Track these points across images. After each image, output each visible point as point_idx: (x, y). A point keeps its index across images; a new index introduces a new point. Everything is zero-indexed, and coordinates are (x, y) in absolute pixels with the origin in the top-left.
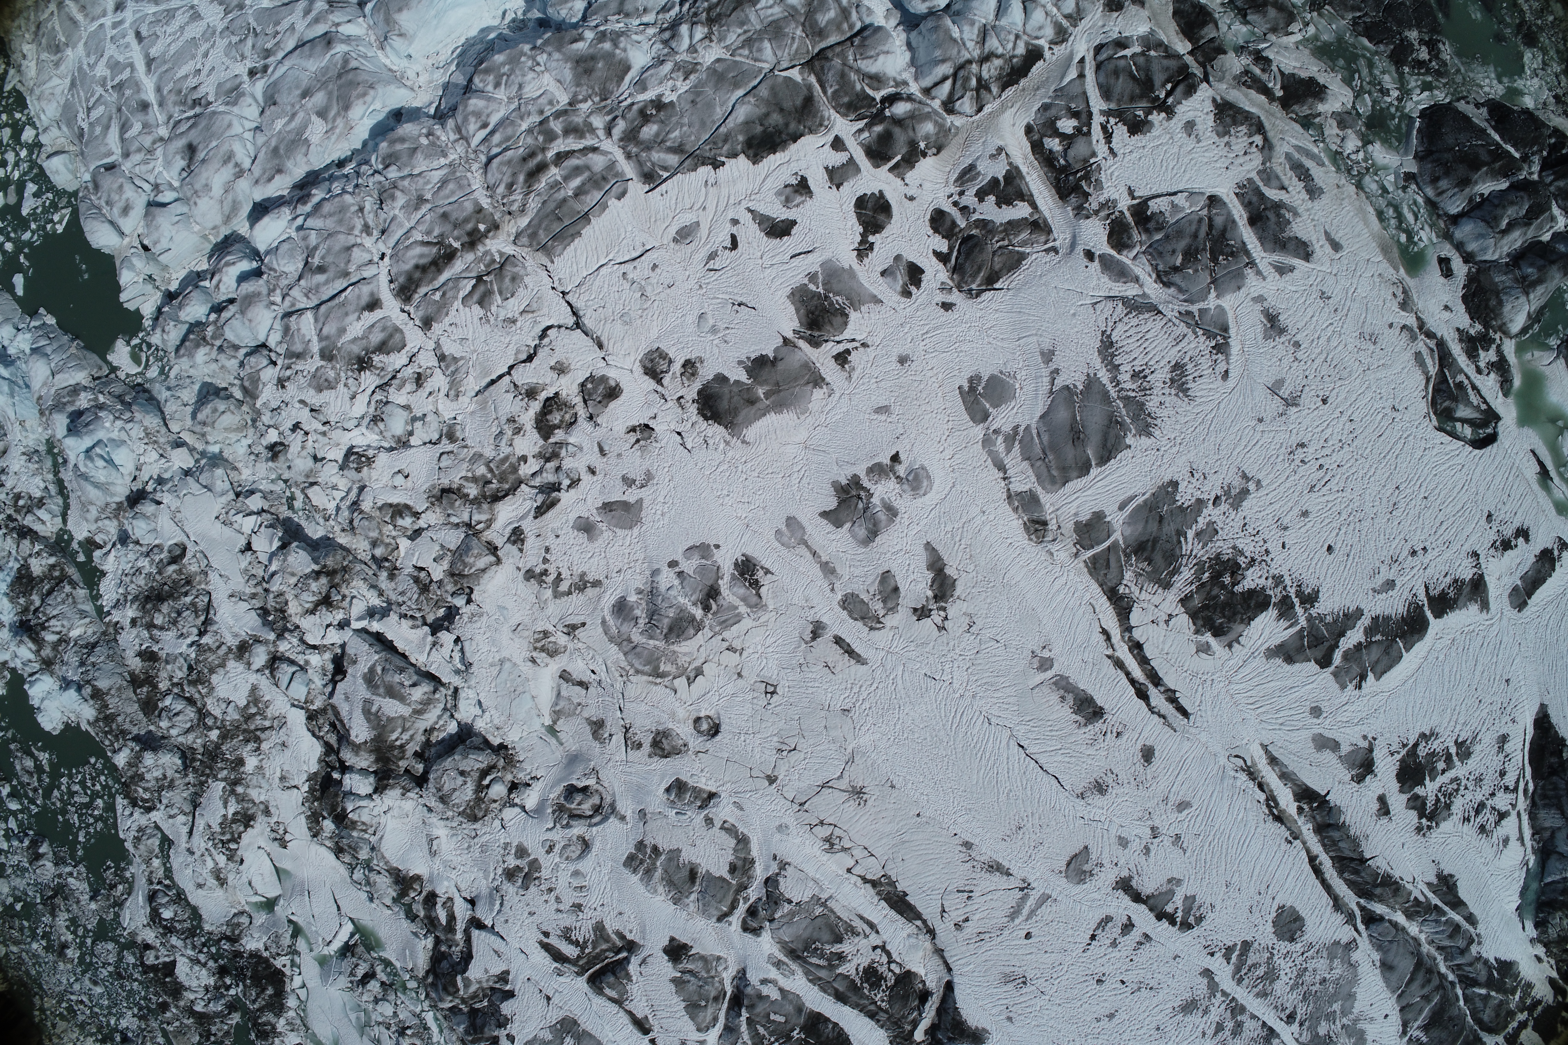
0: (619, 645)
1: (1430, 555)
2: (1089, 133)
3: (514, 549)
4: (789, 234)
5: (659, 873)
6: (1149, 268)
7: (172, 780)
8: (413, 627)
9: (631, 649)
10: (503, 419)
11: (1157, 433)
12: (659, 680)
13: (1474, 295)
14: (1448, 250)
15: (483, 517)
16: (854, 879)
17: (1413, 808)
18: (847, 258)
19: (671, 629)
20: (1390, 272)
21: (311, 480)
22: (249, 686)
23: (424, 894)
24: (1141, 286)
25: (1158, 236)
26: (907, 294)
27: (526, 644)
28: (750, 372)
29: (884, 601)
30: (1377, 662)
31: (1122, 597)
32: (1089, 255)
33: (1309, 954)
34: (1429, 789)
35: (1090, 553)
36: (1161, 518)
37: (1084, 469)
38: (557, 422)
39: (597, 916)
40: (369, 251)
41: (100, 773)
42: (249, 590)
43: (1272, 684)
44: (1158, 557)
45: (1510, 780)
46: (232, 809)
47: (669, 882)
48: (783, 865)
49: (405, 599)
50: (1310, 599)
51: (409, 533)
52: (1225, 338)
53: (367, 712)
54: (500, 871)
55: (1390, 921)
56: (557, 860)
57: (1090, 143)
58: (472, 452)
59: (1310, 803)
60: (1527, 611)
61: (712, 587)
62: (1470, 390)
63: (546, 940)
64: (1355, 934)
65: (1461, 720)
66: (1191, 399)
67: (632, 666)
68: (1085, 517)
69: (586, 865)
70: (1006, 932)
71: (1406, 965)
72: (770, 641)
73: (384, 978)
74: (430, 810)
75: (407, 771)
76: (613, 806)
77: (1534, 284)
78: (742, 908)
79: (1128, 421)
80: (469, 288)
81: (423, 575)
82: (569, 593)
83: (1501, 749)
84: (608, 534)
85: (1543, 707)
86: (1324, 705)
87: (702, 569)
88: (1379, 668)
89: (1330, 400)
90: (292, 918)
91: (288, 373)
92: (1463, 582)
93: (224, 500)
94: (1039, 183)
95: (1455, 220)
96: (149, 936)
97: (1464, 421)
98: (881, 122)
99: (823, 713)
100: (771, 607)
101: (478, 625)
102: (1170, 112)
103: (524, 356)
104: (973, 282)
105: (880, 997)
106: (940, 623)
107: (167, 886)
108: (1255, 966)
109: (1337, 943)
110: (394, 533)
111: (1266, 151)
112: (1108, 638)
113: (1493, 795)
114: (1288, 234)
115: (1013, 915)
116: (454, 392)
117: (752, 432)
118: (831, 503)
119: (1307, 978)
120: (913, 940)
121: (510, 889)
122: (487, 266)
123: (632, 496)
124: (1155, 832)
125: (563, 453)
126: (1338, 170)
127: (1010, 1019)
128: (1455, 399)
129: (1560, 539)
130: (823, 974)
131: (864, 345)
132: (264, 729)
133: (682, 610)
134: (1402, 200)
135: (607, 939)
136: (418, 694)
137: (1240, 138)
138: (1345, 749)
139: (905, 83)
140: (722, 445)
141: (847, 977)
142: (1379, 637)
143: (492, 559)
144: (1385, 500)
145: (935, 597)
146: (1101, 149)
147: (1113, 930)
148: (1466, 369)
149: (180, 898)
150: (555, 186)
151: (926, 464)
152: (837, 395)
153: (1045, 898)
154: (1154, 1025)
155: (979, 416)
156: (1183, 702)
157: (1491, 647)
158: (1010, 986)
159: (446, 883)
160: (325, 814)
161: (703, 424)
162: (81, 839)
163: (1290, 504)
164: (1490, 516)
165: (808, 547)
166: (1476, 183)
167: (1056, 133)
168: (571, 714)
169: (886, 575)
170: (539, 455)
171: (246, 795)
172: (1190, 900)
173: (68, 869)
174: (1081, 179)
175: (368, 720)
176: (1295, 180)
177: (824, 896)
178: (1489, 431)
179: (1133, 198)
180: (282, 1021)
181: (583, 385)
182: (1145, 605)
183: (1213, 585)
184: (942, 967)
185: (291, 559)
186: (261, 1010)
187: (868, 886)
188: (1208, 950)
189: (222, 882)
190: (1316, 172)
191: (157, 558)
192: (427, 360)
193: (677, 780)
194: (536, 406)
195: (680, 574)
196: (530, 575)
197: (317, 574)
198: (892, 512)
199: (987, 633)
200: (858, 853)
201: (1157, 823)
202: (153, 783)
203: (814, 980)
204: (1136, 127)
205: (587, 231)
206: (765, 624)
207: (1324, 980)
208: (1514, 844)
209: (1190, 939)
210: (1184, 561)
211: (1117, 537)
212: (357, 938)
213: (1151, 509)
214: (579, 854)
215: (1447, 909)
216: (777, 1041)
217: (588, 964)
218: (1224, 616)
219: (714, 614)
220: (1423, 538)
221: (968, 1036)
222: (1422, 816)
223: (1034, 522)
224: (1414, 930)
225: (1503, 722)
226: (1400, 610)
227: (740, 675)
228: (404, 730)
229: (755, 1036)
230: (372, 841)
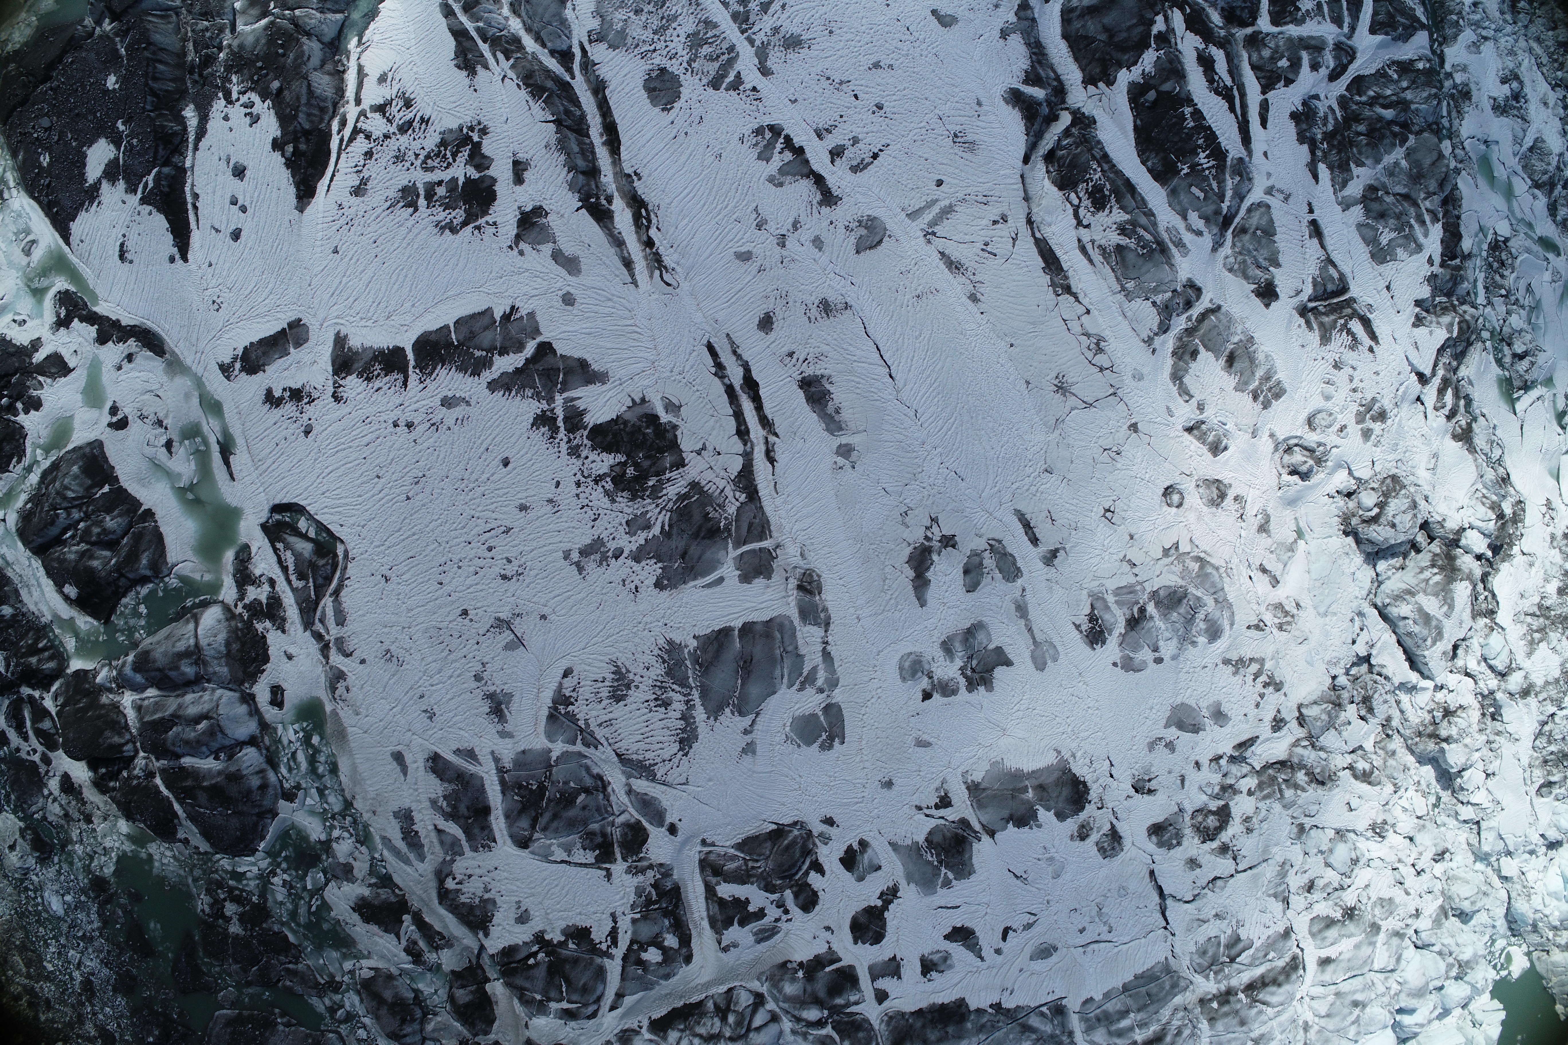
0: (1225, 600)
1: (392, 417)
2: (632, 942)
3: (1284, 714)
4: (954, 928)
5: (1260, 373)
6: (613, 798)
8: (1383, 666)
9: (1218, 593)
10: (1255, 833)
11: (661, 642)
12: (1202, 555)
13: (254, 660)
14: (270, 713)
15: (1299, 750)
16: (1085, 301)
17: (485, 157)
18: (909, 893)
19: (1180, 601)
20: (345, 714)
21: (1420, 822)
22: (1532, 658)
23: (1454, 422)
24: (628, 785)
25: (594, 827)
26: (863, 844)
28: (1034, 815)
29: (981, 564)
30: (486, 328)
31: (744, 490)
32: (673, 830)
33: (646, 48)
34: (461, 171)
35: (765, 544)
36: (683, 556)
37: (747, 629)
38: (1211, 817)
39: (1324, 351)
40: (1310, 1008)
42: (1501, 740)
43: (609, 345)
44: (697, 517)
45: (361, 145)
47: (1252, 360)
48: (1149, 341)
49: (1384, 696)
50: (544, 420)
51: (1360, 752)
52: (556, 709)
53: (1451, 607)
54: (1389, 422)
55: (544, 45)
56: (1340, 417)
57: (634, 933)
58: (1290, 812)
59: (598, 204)
60: (291, 316)
61: (1132, 629)
62: (291, 568)
63: (1372, 344)
64: (587, 47)
65: (403, 230)
66: (613, 662)
67: (1221, 577)
68: (760, 582)
69: (1317, 402)
70: (960, 195)
72: (1095, 561)
73: (1506, 350)
74: (1426, 499)
75: (1432, 539)
76: (1276, 449)
77: (186, 654)
78: (1196, 311)
79: (688, 663)
80: (1244, 955)
81: (1363, 713)
82: (1251, 660)
83: (364, 182)
84: (1204, 704)
85: (300, 208)
86: (559, 304)
87: (1136, 648)
88: (485, 321)
89: (459, 611)
90: (1559, 431)
91: (1409, 921)
92: (360, 375)
93: (1491, 824)
94: (695, 908)
95: (252, 741)
97: (305, 537)
98: (835, 1006)
99: (1070, 476)
100: (1085, 592)
101: (1334, 654)
102: (539, 938)
103: (1219, 883)
104: (796, 837)
105: (1096, 176)
106: (935, 526)
108: (711, 58)
109: (613, 46)
110: (1374, 757)
111: (445, 871)
112: (769, 453)
113: (387, 137)
114: (450, 787)
115: (948, 211)
116: (1284, 867)
117: (1050, 759)
118: (1000, 672)
119: (655, 23)
120: (1048, 219)
121: (1386, 404)
122: (1222, 970)
123: (1172, 733)
124: (782, 241)
125: (1217, 789)
126: (366, 827)
127: (979, 104)
128: (312, 565)
129: (228, 378)
130: (1143, 220)
131: (919, 808)
132: (1533, 615)
133: (1165, 616)
134: (304, 777)
135: (1322, 325)
136: (1404, 609)
137: (471, 891)
138: (547, 249)
139: (794, 1032)
140: (1079, 755)
141: (1121, 208)
142: (477, 354)
143: (1304, 711)
144: (427, 491)
145: (931, 553)
146: (624, 923)
147: (852, 156)
148: (288, 589)
150: (1142, 1025)
151: (899, 681)
152: (960, 770)
153: (913, 215)
154: (834, 38)
155: (833, 711)
156: (710, 361)
157: (345, 295)
158: (970, 138)
159: (1434, 425)
161: (1089, 778)
163: (537, 523)
164: (307, 433)
165: (1034, 638)
166: (220, 773)
167: (665, 950)
168: (1280, 545)
169: (971, 588)
170: (1236, 792)
174: (656, 902)
175: (1452, 599)
176: (422, 834)
177: (1121, 297)
178: (277, 517)
179: (608, 870)
181: (1179, 844)
182: (723, 473)
183: (648, 470)
184: (1028, 181)
185: (1461, 759)
187: (1074, 290)
188: (758, 95)
190: (395, 834)
191: (1562, 791)
192: (1298, 901)
193: (1215, 455)
194: (1225, 837)
195: (1156, 650)
196: (1278, 687)
197: (1446, 740)
198: (947, 647)
199: (892, 501)
200: (1076, 327)
201: (777, 250)
203: (1150, 214)
204: (581, 934)
205: (1129, 977)
207: (638, 12)
208: (373, 72)
209: (774, 116)
210: (670, 505)
211: (733, 553)
212: (1515, 396)
213: (692, 568)
214: (1319, 416)
215: (474, 34)
216: (1204, 170)
217: (1343, 308)
218: (644, 434)
219: (1137, 603)
220: (394, 437)
221: (1024, 101)
222: (477, 146)
223: (810, 592)
224: (515, 25)
225: (353, 210)
226: (444, 372)
227: (1132, 537)
228: (1427, 581)
229: (1221, 182)
230: (1480, 486)
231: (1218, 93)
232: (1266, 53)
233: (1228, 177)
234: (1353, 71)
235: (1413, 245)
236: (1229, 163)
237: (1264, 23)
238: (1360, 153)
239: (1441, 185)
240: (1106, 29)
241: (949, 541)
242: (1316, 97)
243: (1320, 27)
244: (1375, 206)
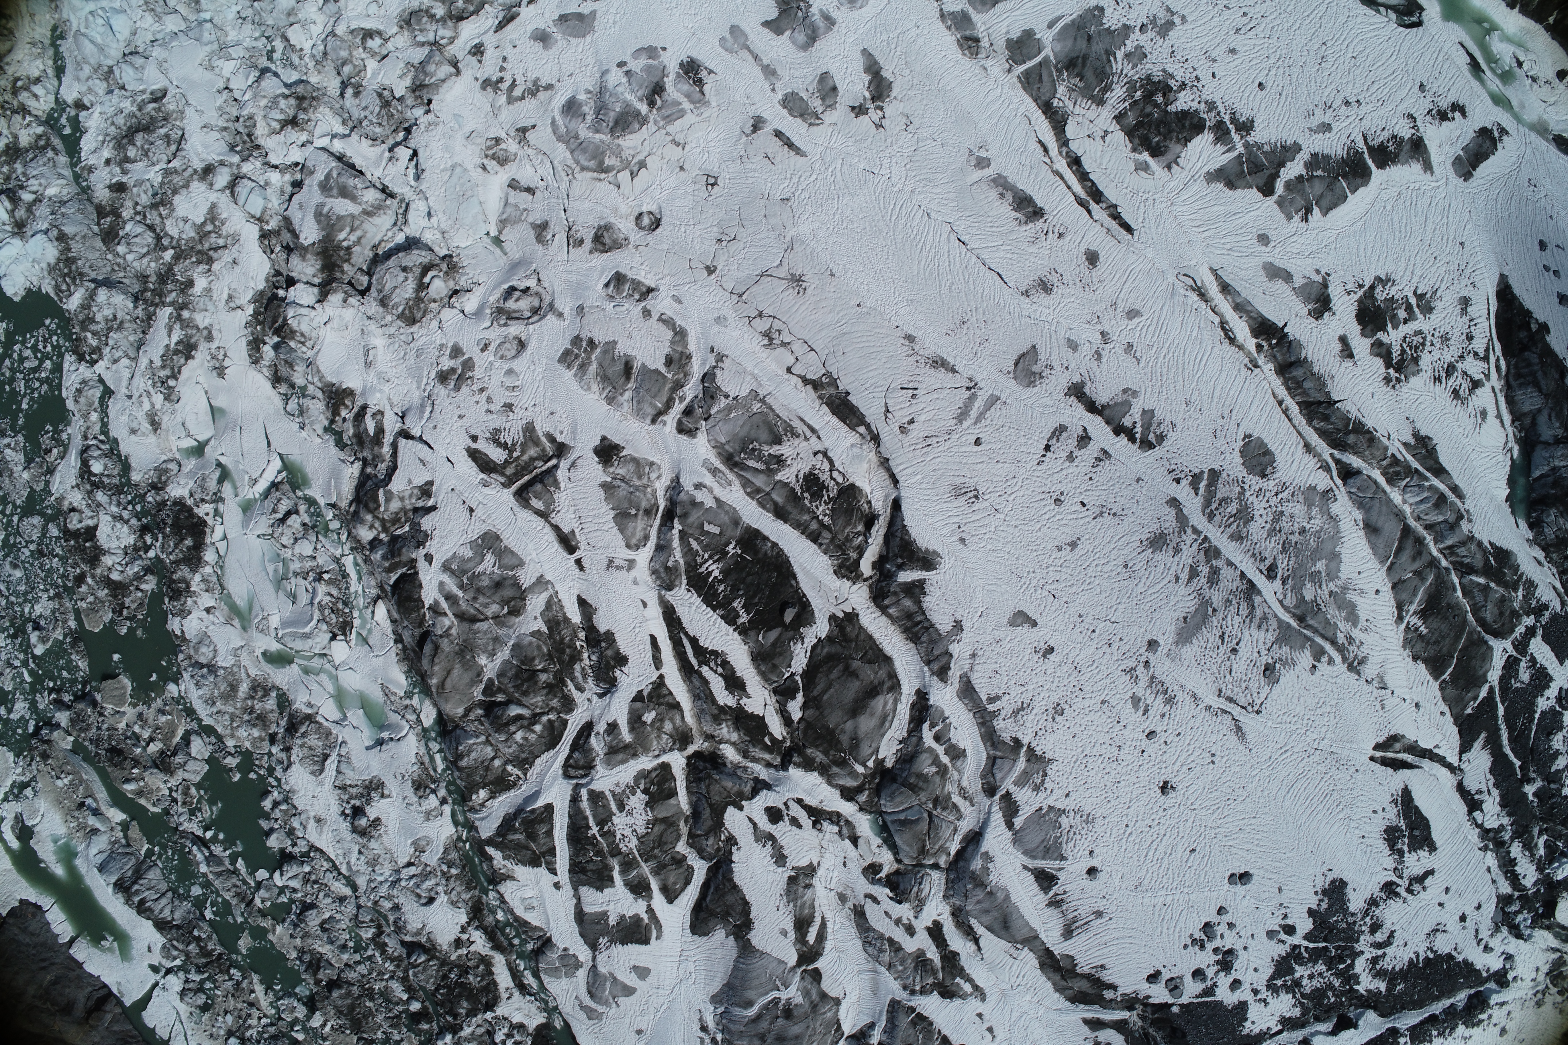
0: (567, 143)
1: (1364, 109)
3: (473, 60)
7: (122, 322)
8: (373, 146)
9: (577, 146)
12: (603, 176)
15: (448, 33)
16: (795, 380)
17: (1378, 355)
19: (616, 123)
21: (292, 19)
22: (209, 204)
23: (356, 409)
27: (478, 151)
29: (823, 99)
30: (1321, 196)
31: (1056, 112)
33: (1284, 495)
34: (1393, 337)
35: (1022, 68)
39: (528, 416)
41: (52, 333)
42: (222, 123)
43: (1215, 208)
44: (1089, 74)
45: (1479, 345)
46: (175, 338)
47: (604, 378)
48: (720, 358)
49: (367, 113)
50: (1246, 127)
51: (377, 55)
53: (318, 215)
54: (433, 375)
55: (1368, 478)
56: (492, 358)
59: (1268, 340)
60: (1474, 182)
61: (657, 84)
63: (474, 446)
64: (1331, 484)
65: (1418, 272)
67: (578, 163)
68: (1015, 34)
69: (520, 364)
70: (954, 437)
71: (1392, 530)
72: (712, 135)
73: (307, 520)
74: (369, 318)
75: (350, 283)
76: (551, 306)
78: (678, 408)
81: (386, 91)
82: (523, 98)
83: (1464, 311)
84: (562, 43)
85: (1503, 278)
86: (1270, 233)
87: (648, 69)
88: (1325, 203)
90: (223, 460)
92: (1402, 139)
93: (208, 48)
96: (76, 498)
97: (1387, 6)
99: (763, 202)
100: (714, 104)
101: (434, 133)
105: (822, 510)
106: (877, 121)
107: (102, 442)
108: (1225, 500)
109: (1312, 488)
110: (363, 54)
112: (1046, 150)
113: (1462, 357)
115: (961, 417)
118: (773, 13)
119: (1285, 523)
120: (856, 450)
121: (442, 391)
123: (586, 9)
124: (1105, 338)
127: (962, 540)
129: (1498, 125)
130: (760, 482)
132: (216, 249)
133: (628, 105)
135: (537, 443)
136: (369, 197)
138: (1298, 281)
141: (787, 484)
142: (1319, 173)
143: (453, 70)
144: (1312, 53)
145: (873, 99)
147: (1069, 443)
149: (113, 451)
153: (993, 400)
154: (1120, 561)
156: (1126, 216)
157: (1440, 208)
158: (962, 499)
159: (378, 395)
160: (267, 339)
162: (24, 406)
163: (1217, 41)
164: (1422, 86)
165: (750, 51)
168: (517, 221)
169: (824, 77)
171: (191, 320)
172: (1147, 414)
173: (6, 441)
175: (319, 222)
177: (762, 392)
178: (1416, 18)
180: (197, 577)
182: (1080, 119)
183: (1145, 104)
184: (888, 482)
185: (263, 84)
186: (177, 562)
187: (809, 387)
188: (1173, 476)
189: (155, 425)
191: (139, 99)
193: (617, 273)
195: (628, 73)
196: (487, 83)
197: (286, 97)
198: (830, 21)
199: (924, 133)
200: (798, 348)
201: (1107, 328)
202: (103, 325)
203: (752, 493)
206: (708, 120)
207: (1303, 531)
208: (1492, 422)
209: (1152, 459)
210: (1115, 79)
211: (1048, 52)
212: (284, 474)
213: (1078, 29)
214: (513, 352)
215: (1428, 475)
216: (711, 557)
217: (515, 474)
218: (1159, 134)
219: (659, 109)
220: (1355, 92)
221: (918, 560)
222: (1388, 365)
223: (967, 38)
224: (1396, 496)
225: (1463, 284)
226: (1340, 152)
227: (682, 168)
228: (352, 230)
229: (688, 552)
230: (310, 354)
231: (715, 653)
232: (668, 726)
233: (682, 562)
234: (564, 748)
235: (454, 567)
236: (684, 577)
237: (677, 761)
238: (539, 647)
239: (436, 648)
240: (854, 674)
241: (859, 110)
242: (601, 696)
243: (615, 780)
244: (508, 593)
